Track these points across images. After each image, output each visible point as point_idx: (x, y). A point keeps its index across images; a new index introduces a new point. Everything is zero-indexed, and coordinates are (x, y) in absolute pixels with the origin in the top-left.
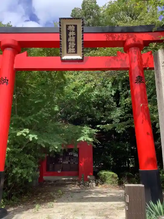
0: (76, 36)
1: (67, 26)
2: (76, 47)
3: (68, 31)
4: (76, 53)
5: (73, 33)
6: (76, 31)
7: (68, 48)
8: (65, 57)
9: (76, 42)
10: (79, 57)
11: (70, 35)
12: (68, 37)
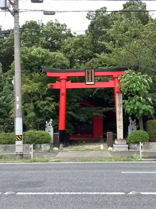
0: (91, 75)
1: (88, 71)
2: (92, 79)
3: (88, 73)
4: (92, 81)
5: (90, 74)
6: (91, 73)
7: (88, 80)
8: (87, 83)
9: (92, 77)
10: (93, 83)
11: (89, 74)
12: (88, 75)
